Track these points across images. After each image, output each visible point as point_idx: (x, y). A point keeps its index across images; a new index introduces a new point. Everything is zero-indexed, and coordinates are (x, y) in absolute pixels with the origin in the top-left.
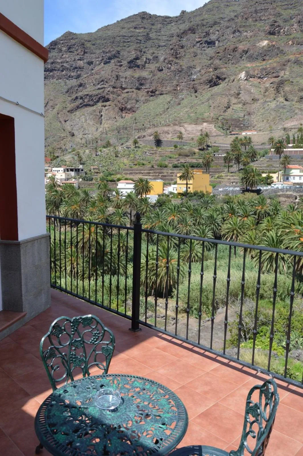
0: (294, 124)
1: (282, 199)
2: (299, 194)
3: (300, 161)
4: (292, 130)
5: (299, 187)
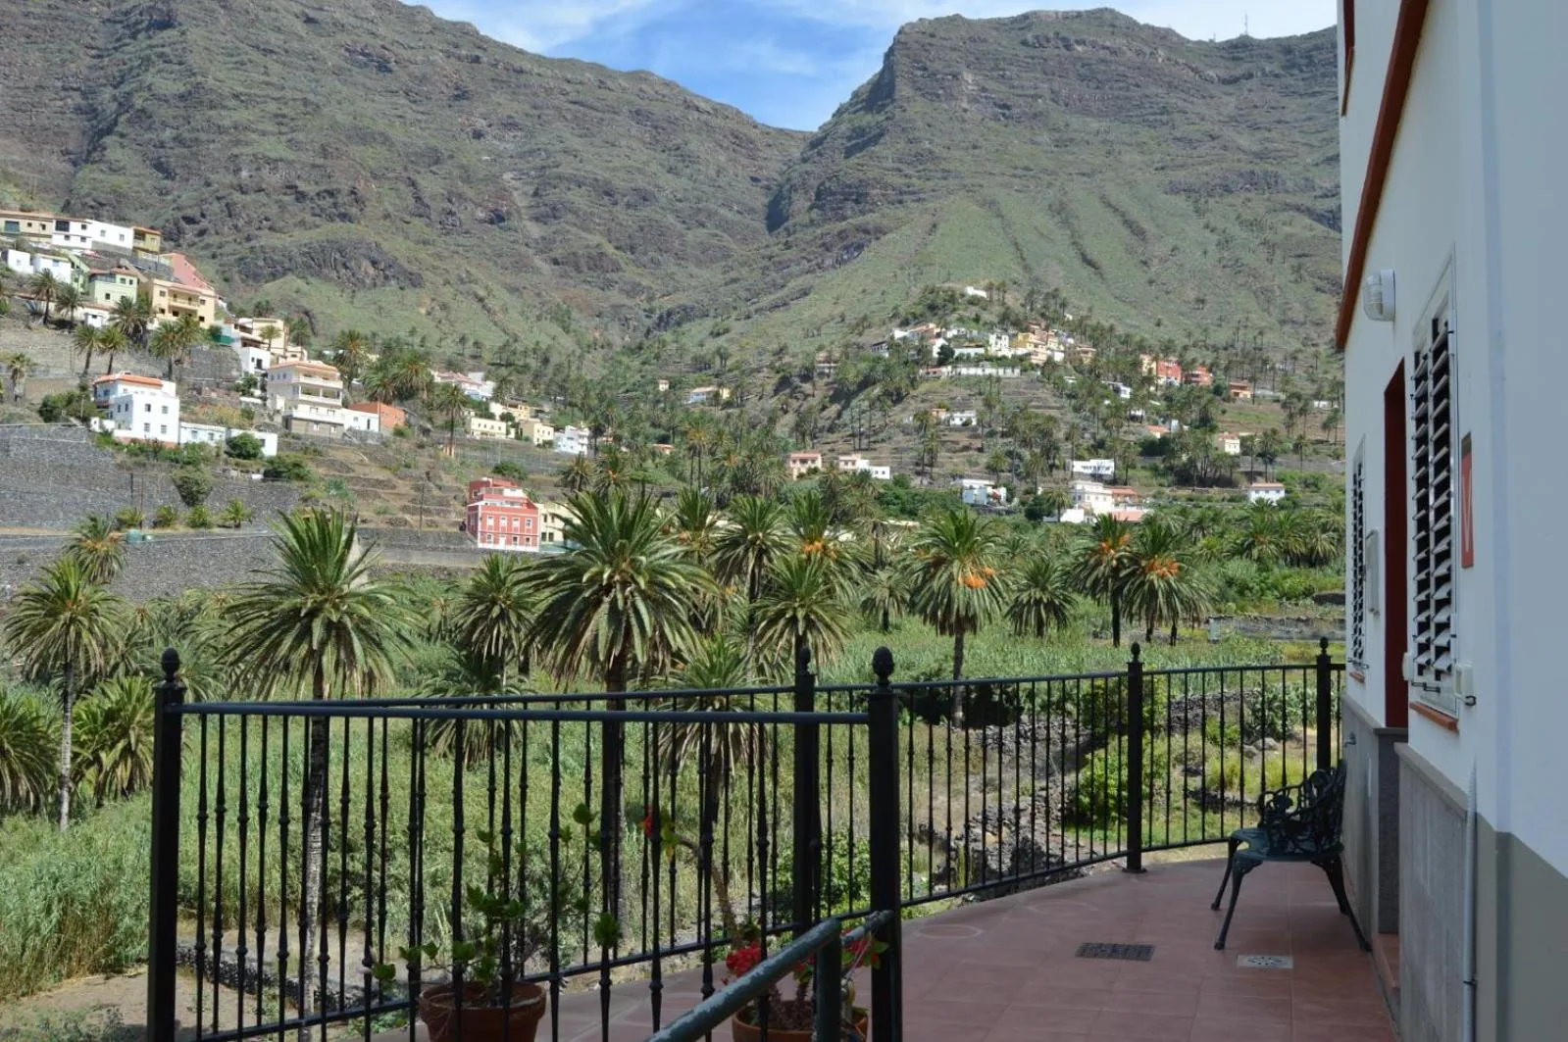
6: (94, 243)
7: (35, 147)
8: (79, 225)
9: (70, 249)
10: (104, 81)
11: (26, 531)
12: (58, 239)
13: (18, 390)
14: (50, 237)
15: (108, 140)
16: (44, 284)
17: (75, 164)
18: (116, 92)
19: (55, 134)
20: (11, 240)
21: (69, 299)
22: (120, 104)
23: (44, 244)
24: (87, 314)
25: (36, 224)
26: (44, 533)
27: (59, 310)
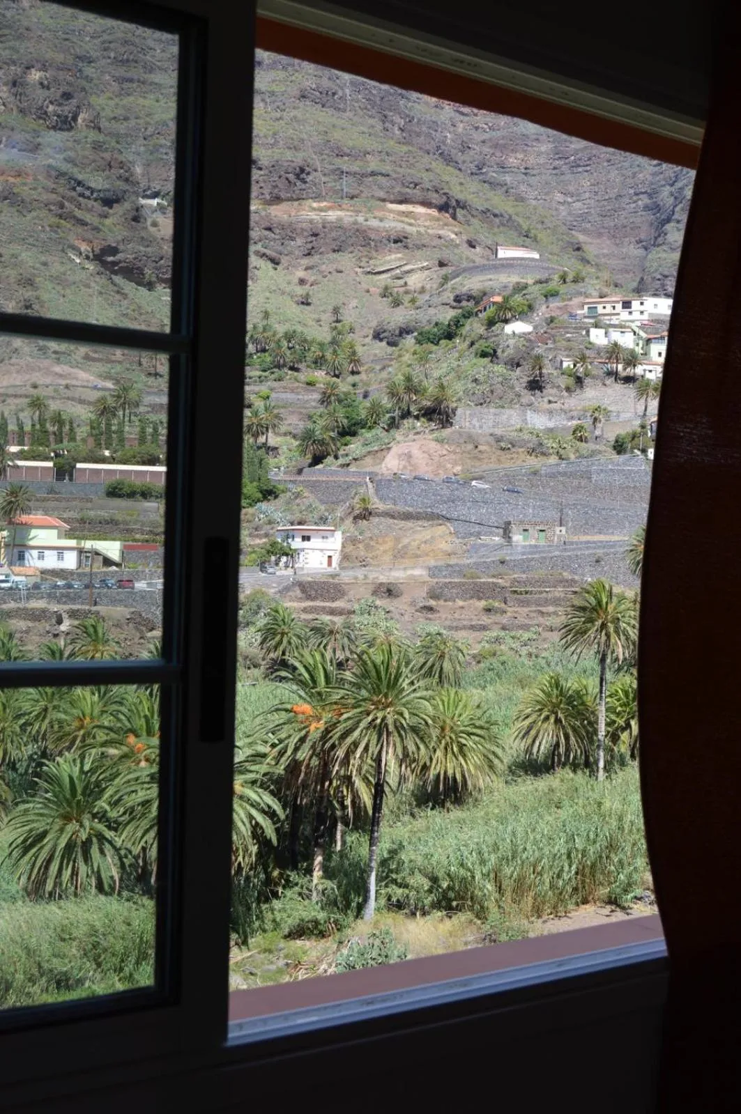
0: (12, 382)
1: (19, 624)
2: (67, 607)
3: (44, 500)
4: (9, 401)
5: (64, 586)
6: (650, 314)
7: (618, 242)
8: (639, 302)
9: (632, 321)
10: (663, 183)
11: (602, 538)
12: (624, 315)
13: (598, 433)
14: (618, 314)
15: (668, 227)
16: (614, 351)
17: (646, 248)
18: (673, 189)
19: (632, 229)
20: (592, 321)
21: (632, 360)
22: (676, 198)
23: (615, 321)
24: (645, 370)
25: (609, 306)
26: (616, 538)
27: (625, 369)
